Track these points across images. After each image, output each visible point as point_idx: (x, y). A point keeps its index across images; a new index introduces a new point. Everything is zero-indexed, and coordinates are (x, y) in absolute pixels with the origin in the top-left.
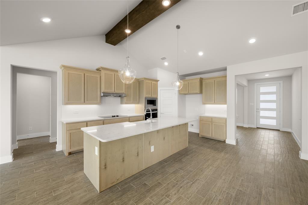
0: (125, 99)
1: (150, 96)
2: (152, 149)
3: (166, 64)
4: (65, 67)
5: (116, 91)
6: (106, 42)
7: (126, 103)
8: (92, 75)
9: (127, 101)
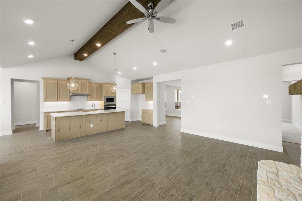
0: (89, 97)
1: (109, 95)
2: (92, 125)
3: (120, 73)
4: (44, 79)
5: (81, 92)
6: (75, 59)
7: (90, 101)
8: (63, 83)
9: (90, 99)
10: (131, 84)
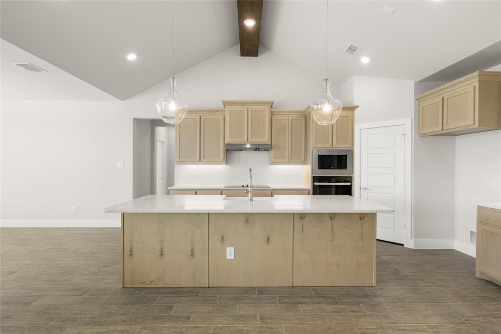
1: (328, 146)
3: (365, 60)
7: (274, 163)
8: (212, 117)
10: (415, 95)
